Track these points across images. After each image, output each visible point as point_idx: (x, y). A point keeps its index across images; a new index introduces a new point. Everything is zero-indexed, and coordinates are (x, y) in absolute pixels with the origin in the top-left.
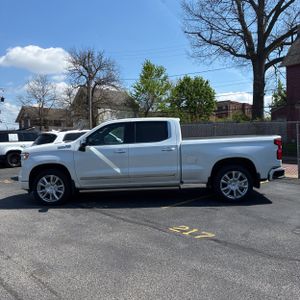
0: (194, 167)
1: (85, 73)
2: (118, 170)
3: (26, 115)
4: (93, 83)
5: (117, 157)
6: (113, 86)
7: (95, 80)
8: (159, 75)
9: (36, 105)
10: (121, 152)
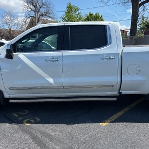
0: (138, 78)
1: (34, 9)
2: (51, 81)
3: (2, 34)
4: (38, 15)
5: (49, 66)
6: (50, 17)
7: (40, 13)
8: (75, 12)
9: (8, 29)
10: (54, 60)
